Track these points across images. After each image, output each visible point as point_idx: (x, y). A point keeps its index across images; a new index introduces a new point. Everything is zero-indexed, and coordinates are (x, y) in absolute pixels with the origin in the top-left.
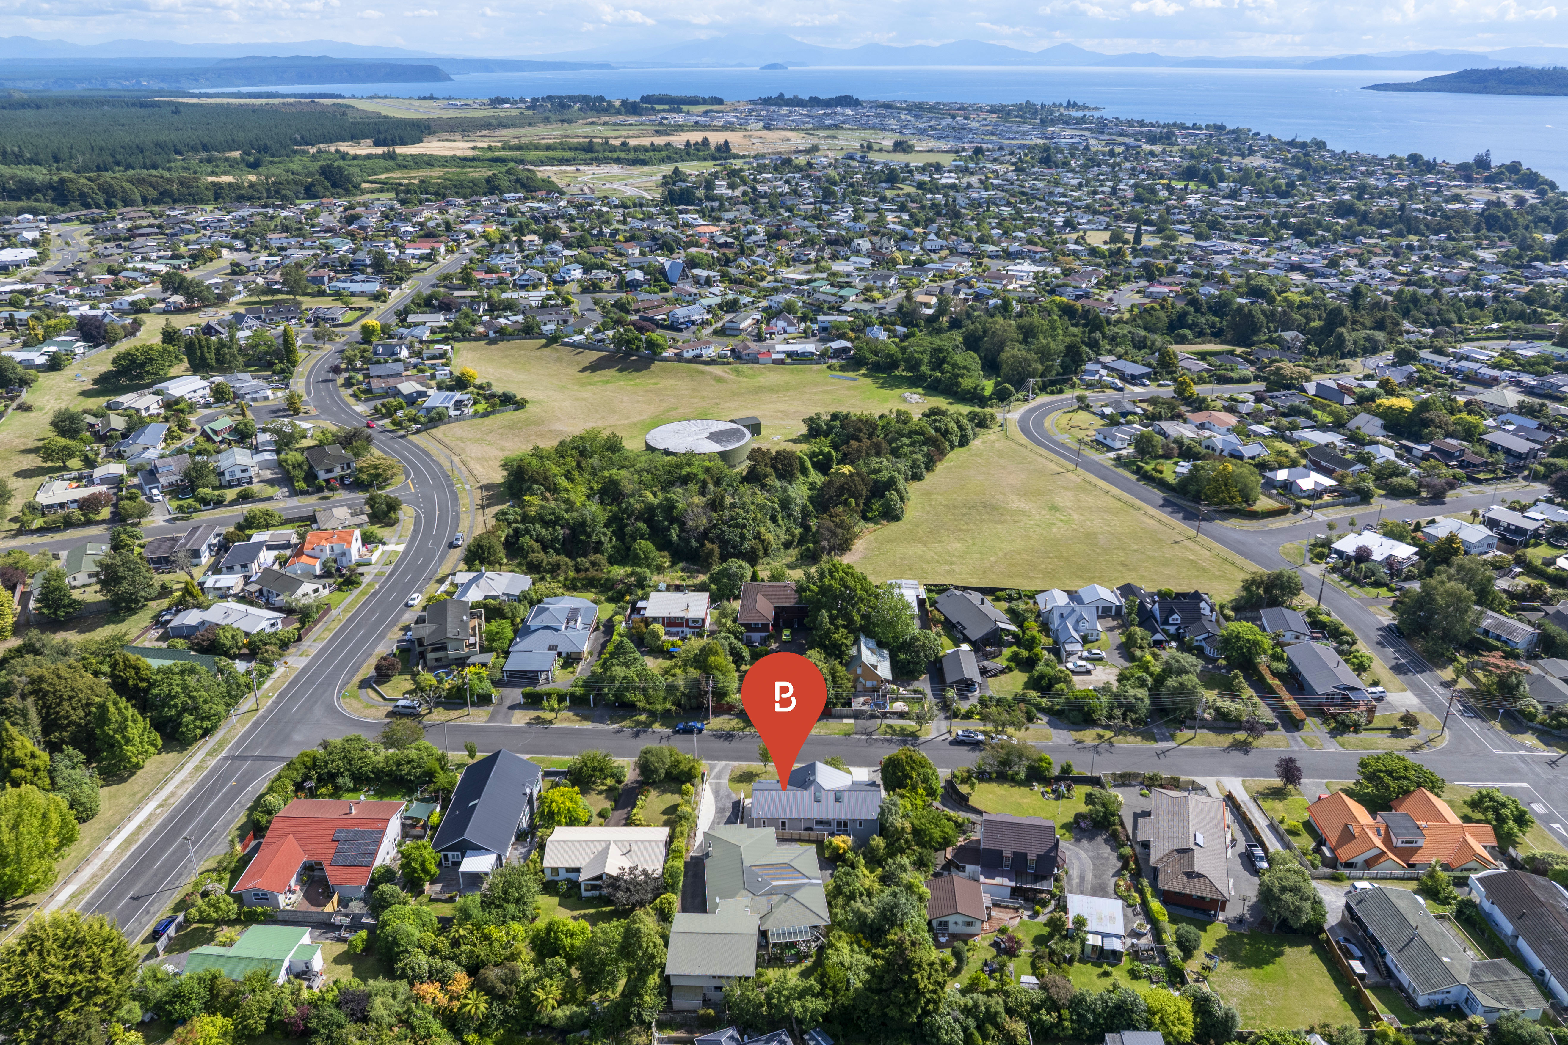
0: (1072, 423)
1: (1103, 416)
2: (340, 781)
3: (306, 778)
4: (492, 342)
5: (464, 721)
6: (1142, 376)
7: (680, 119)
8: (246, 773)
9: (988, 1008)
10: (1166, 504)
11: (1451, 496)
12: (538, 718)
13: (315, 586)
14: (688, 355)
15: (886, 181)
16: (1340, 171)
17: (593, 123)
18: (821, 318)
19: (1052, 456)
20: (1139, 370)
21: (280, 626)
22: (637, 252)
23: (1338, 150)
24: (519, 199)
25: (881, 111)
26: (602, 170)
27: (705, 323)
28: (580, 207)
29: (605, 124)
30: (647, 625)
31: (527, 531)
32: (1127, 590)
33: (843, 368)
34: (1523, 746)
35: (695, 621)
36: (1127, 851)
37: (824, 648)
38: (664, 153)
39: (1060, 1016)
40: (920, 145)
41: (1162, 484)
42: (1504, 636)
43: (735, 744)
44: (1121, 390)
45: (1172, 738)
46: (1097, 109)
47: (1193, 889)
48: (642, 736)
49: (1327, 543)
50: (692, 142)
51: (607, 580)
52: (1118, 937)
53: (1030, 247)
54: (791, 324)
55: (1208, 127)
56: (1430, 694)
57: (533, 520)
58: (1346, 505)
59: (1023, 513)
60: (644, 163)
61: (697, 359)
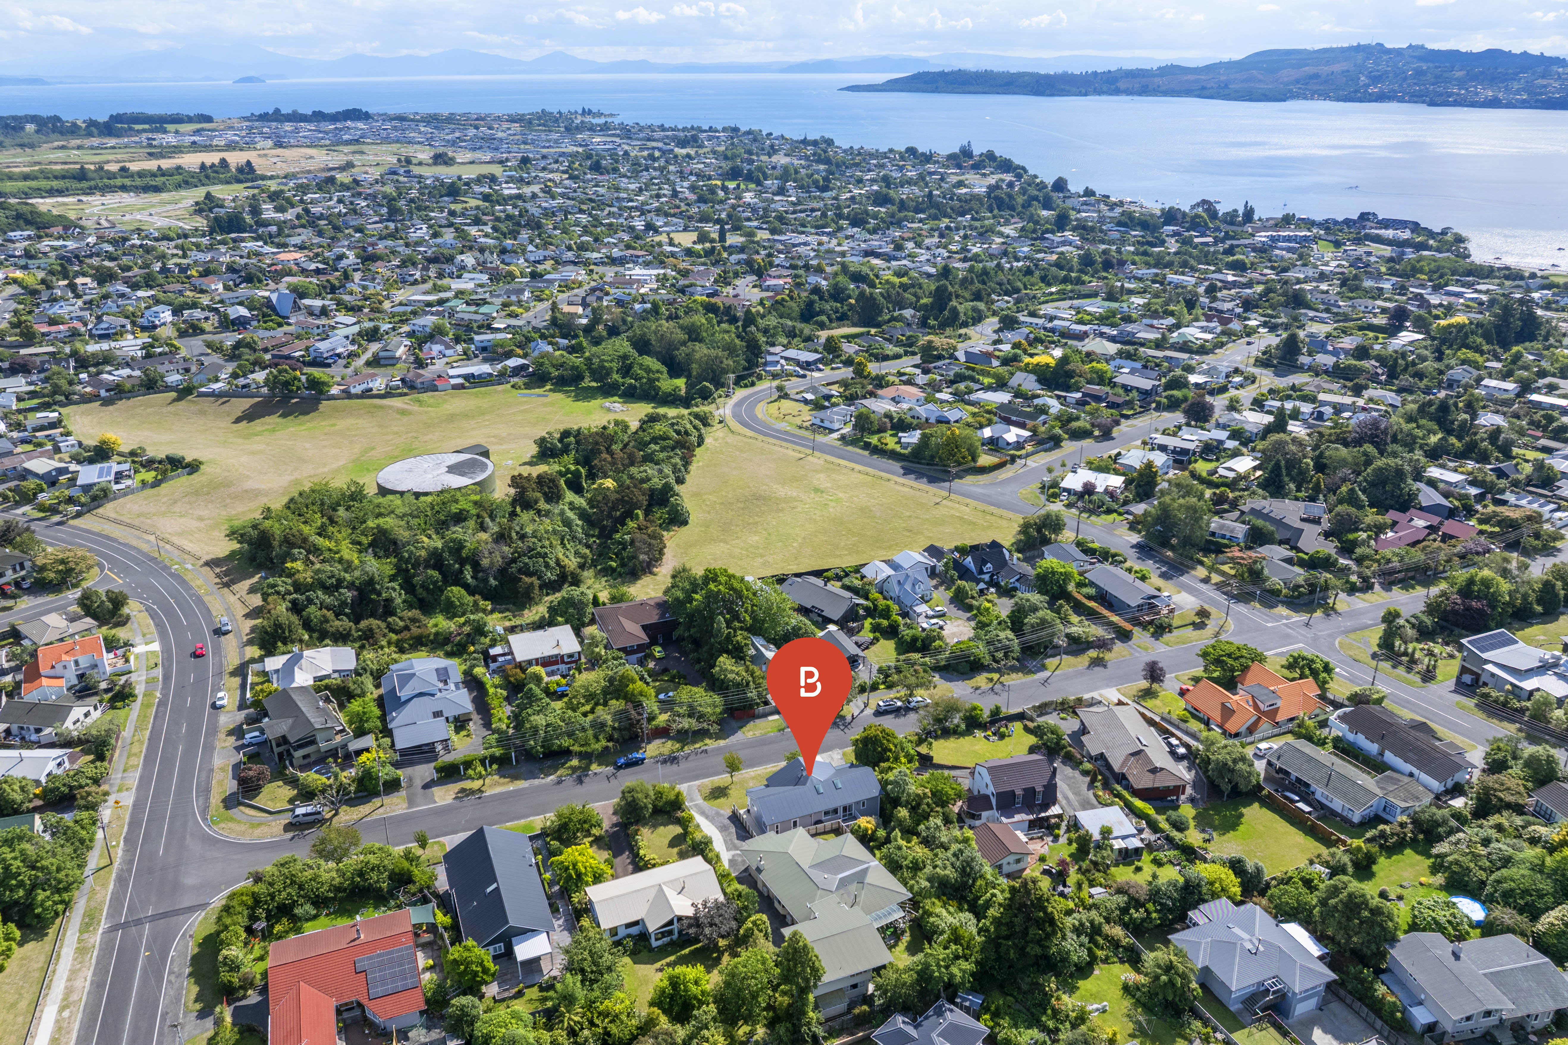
0: (783, 411)
1: (806, 402)
2: (298, 911)
3: (253, 918)
4: (107, 402)
5: (380, 814)
6: (816, 362)
7: (170, 139)
8: (154, 938)
9: (1092, 922)
10: (907, 472)
11: (1116, 432)
12: (463, 790)
13: (85, 709)
14: (357, 390)
15: (447, 195)
16: (857, 165)
17: (63, 147)
18: (477, 338)
19: (784, 444)
20: (812, 357)
21: (67, 765)
22: (220, 287)
23: (846, 146)
24: (29, 238)
25: (395, 123)
26: (113, 200)
27: (352, 355)
28: (114, 242)
29: (79, 148)
30: (524, 671)
31: (310, 601)
32: (933, 551)
33: (528, 386)
34: (1282, 617)
35: (571, 656)
36: (1088, 766)
37: (728, 652)
38: (179, 178)
39: (1146, 911)
40: (462, 156)
41: (893, 455)
42: (1228, 534)
43: (683, 765)
44: (804, 376)
45: (1044, 668)
46: (611, 115)
47: (1160, 782)
48: (586, 780)
49: (1055, 484)
50: (208, 164)
51: (437, 634)
52: (1133, 836)
53: (631, 252)
54: (448, 347)
55: (724, 130)
56: (1197, 590)
57: (311, 587)
58: (1046, 450)
59: (794, 499)
60: (157, 189)
61: (367, 394)
